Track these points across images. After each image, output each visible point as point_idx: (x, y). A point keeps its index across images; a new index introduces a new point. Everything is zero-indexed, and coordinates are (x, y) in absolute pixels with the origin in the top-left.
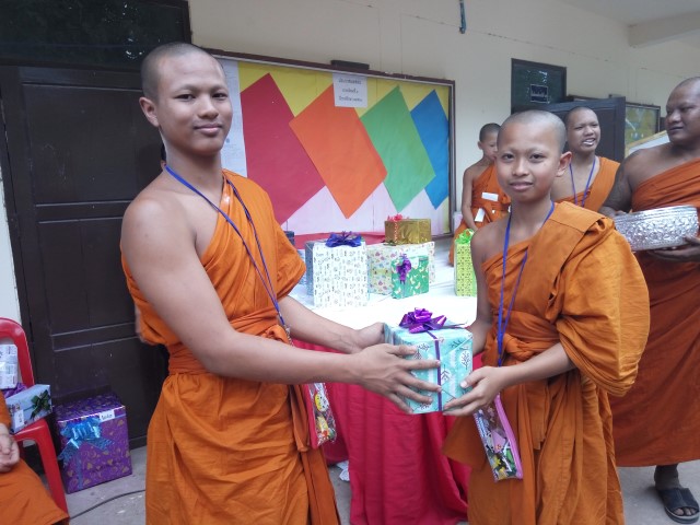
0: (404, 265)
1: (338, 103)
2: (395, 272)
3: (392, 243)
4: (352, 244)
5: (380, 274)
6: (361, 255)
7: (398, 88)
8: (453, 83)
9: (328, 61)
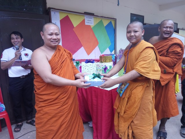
1: (86, 24)
2: (103, 70)
4: (92, 62)
7: (102, 20)
8: (116, 19)
9: (83, 12)
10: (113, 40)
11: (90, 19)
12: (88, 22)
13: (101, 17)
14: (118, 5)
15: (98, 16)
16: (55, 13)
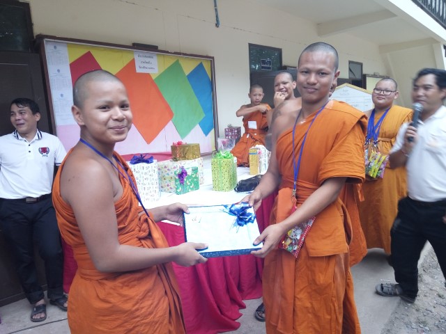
0: (182, 173)
1: (138, 70)
2: (177, 178)
3: (175, 159)
4: (147, 162)
5: (167, 180)
6: (153, 168)
7: (178, 61)
8: (213, 58)
9: (130, 44)
10: (209, 105)
11: (148, 60)
12: (142, 65)
13: (175, 53)
14: (217, 25)
15: (168, 52)
16: (55, 47)
